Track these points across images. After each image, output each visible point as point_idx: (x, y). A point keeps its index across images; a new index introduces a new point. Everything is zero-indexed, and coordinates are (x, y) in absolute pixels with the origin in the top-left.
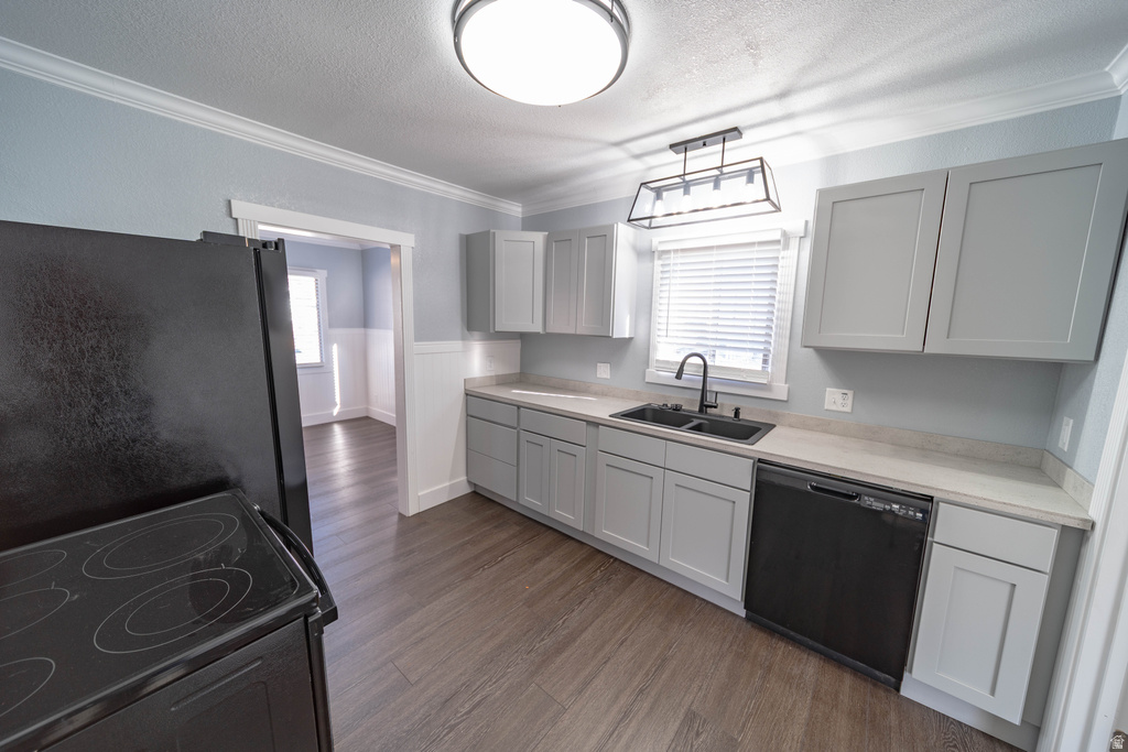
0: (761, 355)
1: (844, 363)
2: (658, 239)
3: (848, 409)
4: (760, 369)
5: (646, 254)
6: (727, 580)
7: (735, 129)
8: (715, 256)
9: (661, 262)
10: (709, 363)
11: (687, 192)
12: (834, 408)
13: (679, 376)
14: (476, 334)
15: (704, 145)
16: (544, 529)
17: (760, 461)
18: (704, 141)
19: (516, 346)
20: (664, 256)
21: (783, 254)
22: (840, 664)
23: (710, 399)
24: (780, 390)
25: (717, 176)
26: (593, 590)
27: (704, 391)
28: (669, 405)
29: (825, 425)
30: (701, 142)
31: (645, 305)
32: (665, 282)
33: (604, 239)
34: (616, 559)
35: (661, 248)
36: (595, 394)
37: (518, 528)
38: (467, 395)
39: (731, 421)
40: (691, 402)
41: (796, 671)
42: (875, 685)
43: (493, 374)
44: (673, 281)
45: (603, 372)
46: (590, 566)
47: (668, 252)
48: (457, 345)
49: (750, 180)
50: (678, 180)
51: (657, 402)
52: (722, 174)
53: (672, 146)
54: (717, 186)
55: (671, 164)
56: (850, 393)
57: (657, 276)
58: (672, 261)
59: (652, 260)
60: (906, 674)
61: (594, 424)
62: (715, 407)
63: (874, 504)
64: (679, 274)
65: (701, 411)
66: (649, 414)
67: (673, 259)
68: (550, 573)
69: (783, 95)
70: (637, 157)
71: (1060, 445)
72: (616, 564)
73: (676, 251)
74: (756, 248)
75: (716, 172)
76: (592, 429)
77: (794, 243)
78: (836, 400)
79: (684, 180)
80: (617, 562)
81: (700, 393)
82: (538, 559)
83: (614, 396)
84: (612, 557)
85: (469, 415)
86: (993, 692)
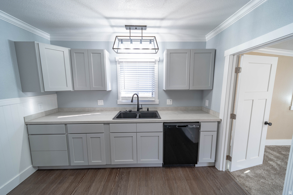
0: (151, 93)
1: (170, 93)
2: (118, 57)
3: (171, 104)
4: (151, 96)
5: (115, 62)
6: (158, 159)
7: (146, 26)
8: (137, 64)
9: (119, 65)
10: (139, 96)
11: (131, 43)
12: (169, 104)
13: (132, 101)
14: (29, 94)
15: (136, 29)
16: (86, 170)
17: (164, 123)
18: (136, 27)
19: (55, 97)
20: (121, 63)
21: (155, 65)
22: (184, 167)
23: (140, 107)
24: (157, 102)
25: (141, 40)
26: (118, 186)
27: (138, 104)
28: (128, 110)
29: (167, 109)
30: (135, 27)
31: (116, 79)
32: (122, 72)
33: (100, 54)
34: (120, 168)
35: (120, 60)
36: (98, 111)
37: (73, 177)
38: (27, 125)
39: (147, 112)
40: (134, 108)
41: (180, 175)
42: (191, 167)
43: (43, 111)
44: (125, 72)
45: (101, 103)
46: (112, 177)
47: (122, 62)
48: (17, 100)
49: (151, 43)
50: (129, 38)
51: (123, 110)
52: (142, 39)
53: (126, 26)
54: (141, 43)
55: (125, 32)
56: (172, 100)
57: (119, 70)
58: (124, 65)
59: (116, 64)
60: (198, 162)
61: (107, 123)
62: (142, 109)
63: (191, 126)
64: (126, 69)
65: (138, 110)
66: (122, 115)
67: (124, 64)
68: (98, 190)
69: (162, 19)
70: (112, 26)
71: (206, 105)
72: (121, 170)
73: (125, 62)
74: (148, 63)
75: (141, 38)
76: (107, 126)
77: (157, 63)
78: (169, 102)
79: (130, 38)
80: (121, 169)
81: (137, 105)
82: (89, 187)
83: (106, 111)
84: (118, 168)
85: (29, 134)
86: (211, 158)
